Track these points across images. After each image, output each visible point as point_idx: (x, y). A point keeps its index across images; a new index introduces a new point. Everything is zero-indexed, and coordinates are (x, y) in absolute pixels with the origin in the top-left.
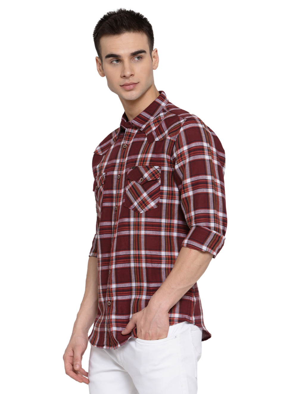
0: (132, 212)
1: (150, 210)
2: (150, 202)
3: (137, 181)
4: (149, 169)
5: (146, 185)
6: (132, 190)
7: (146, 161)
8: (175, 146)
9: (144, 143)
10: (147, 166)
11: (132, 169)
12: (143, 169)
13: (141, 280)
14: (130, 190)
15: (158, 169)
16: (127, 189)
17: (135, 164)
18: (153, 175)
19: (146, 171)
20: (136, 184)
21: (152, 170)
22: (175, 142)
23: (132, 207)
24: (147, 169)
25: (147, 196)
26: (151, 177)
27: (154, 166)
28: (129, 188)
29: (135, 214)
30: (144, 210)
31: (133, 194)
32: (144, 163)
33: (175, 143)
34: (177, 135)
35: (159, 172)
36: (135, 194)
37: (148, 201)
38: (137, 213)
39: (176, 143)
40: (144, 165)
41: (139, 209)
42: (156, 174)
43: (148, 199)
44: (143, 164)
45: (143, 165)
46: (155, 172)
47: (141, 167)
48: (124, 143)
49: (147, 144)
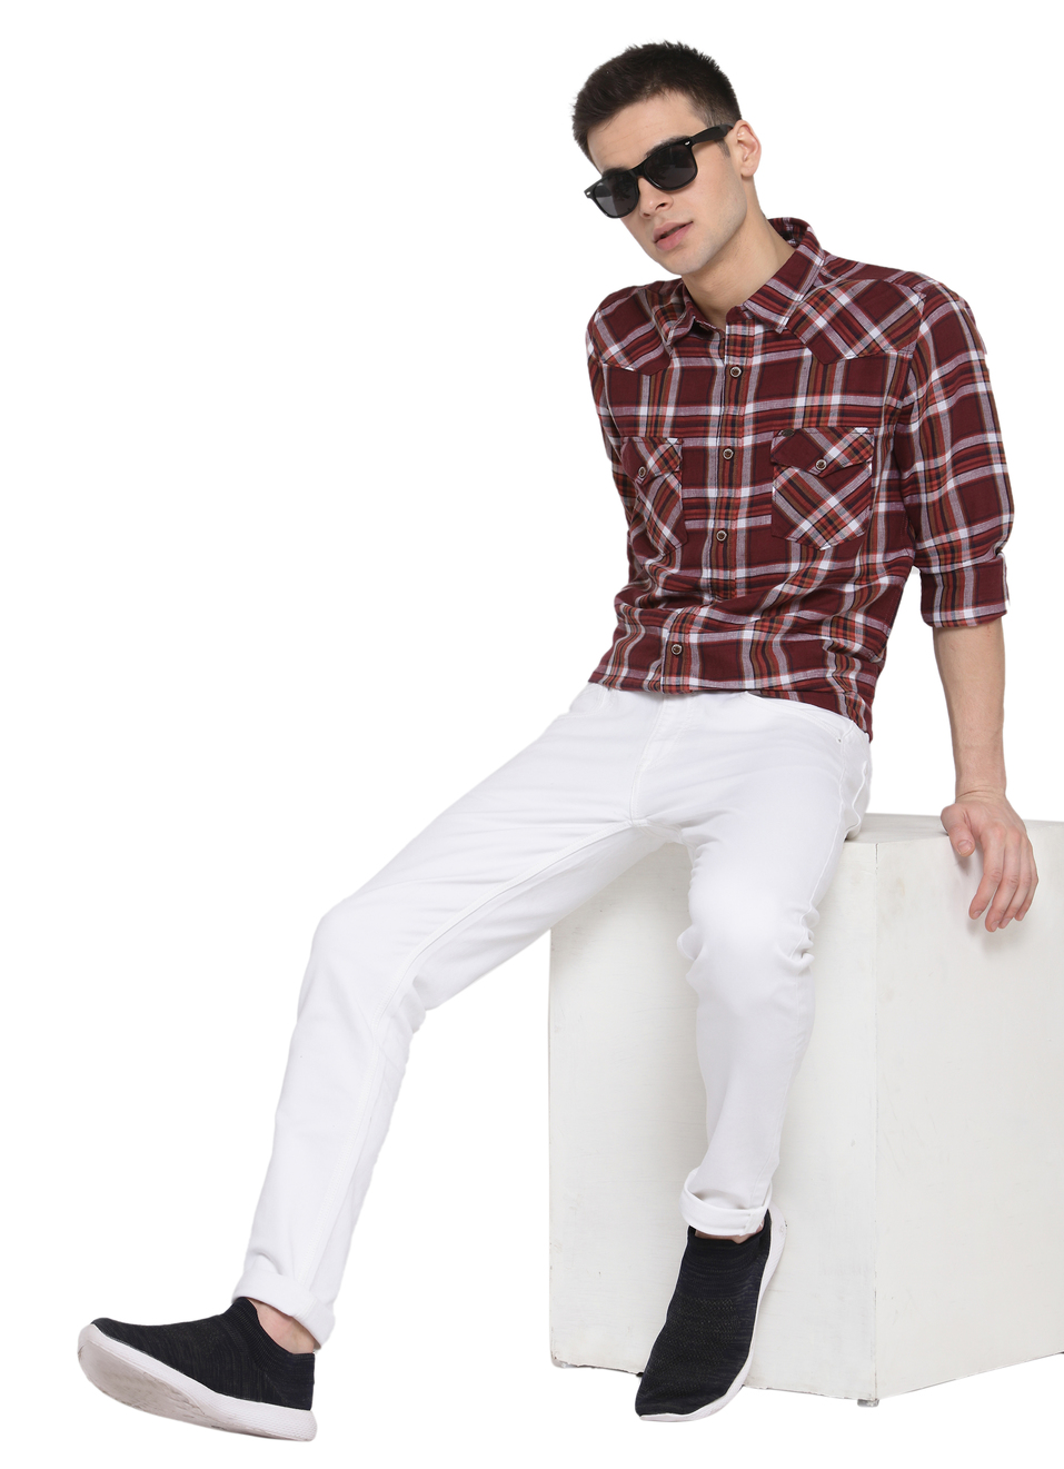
0: (795, 548)
1: (846, 540)
2: (847, 521)
3: (805, 468)
4: (840, 437)
5: (835, 477)
6: (788, 491)
7: (827, 414)
8: (911, 372)
9: (806, 365)
10: (832, 428)
11: (782, 438)
12: (821, 435)
13: (773, 670)
14: (785, 493)
15: (865, 436)
16: (774, 490)
17: (791, 424)
18: (855, 449)
19: (834, 443)
20: (803, 475)
21: (849, 438)
22: (910, 361)
23: (795, 534)
24: (835, 435)
25: (840, 506)
26: (850, 457)
27: (853, 427)
28: (779, 486)
29: (805, 551)
30: (831, 541)
31: (794, 503)
32: (822, 419)
33: (910, 366)
34: (914, 343)
35: (869, 443)
36: (803, 501)
37: (842, 517)
38: (811, 551)
39: (914, 365)
40: (821, 424)
41: (818, 539)
42: (864, 447)
43: (844, 513)
44: (818, 422)
45: (817, 427)
46: (860, 444)
47: (814, 430)
48: (731, 363)
49: (817, 368)
